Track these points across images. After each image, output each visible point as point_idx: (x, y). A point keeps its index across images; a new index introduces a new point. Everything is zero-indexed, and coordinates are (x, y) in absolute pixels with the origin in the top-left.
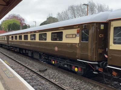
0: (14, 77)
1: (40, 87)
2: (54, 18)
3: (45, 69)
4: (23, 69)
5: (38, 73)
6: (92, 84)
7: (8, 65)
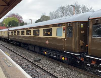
0: (14, 66)
1: (35, 74)
2: (47, 16)
3: (39, 59)
4: (21, 59)
5: (34, 62)
6: (78, 71)
7: (9, 56)
